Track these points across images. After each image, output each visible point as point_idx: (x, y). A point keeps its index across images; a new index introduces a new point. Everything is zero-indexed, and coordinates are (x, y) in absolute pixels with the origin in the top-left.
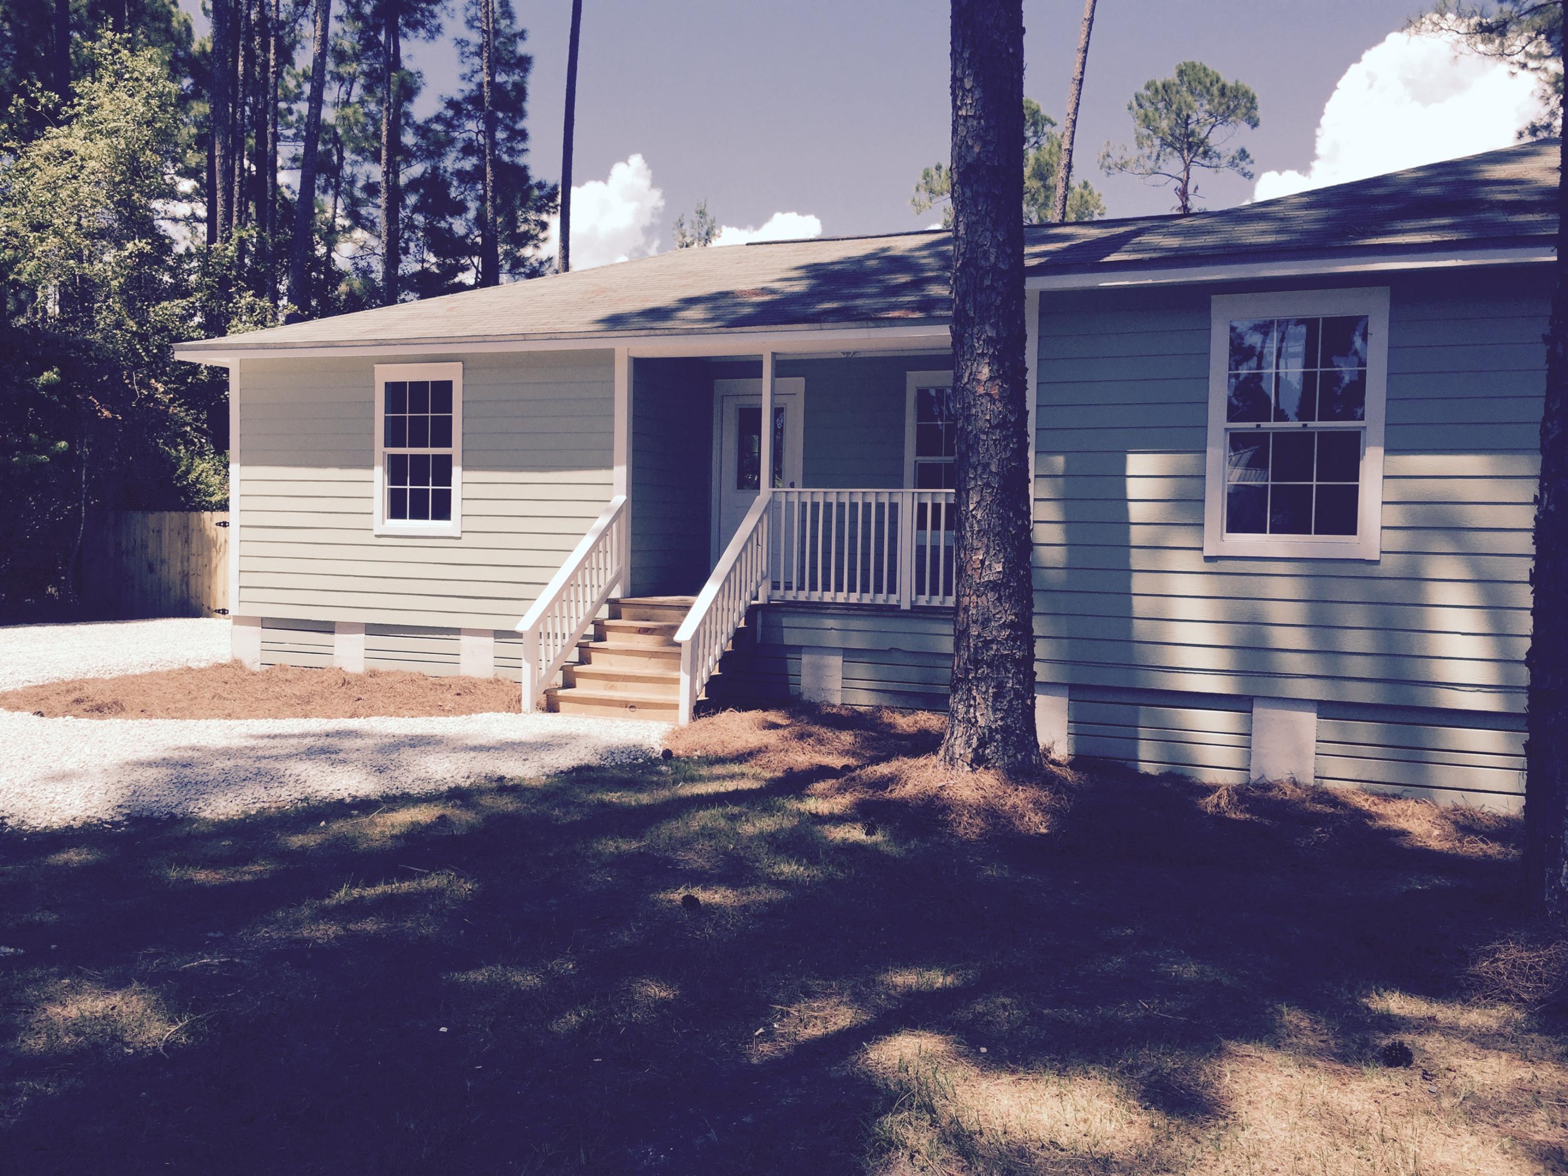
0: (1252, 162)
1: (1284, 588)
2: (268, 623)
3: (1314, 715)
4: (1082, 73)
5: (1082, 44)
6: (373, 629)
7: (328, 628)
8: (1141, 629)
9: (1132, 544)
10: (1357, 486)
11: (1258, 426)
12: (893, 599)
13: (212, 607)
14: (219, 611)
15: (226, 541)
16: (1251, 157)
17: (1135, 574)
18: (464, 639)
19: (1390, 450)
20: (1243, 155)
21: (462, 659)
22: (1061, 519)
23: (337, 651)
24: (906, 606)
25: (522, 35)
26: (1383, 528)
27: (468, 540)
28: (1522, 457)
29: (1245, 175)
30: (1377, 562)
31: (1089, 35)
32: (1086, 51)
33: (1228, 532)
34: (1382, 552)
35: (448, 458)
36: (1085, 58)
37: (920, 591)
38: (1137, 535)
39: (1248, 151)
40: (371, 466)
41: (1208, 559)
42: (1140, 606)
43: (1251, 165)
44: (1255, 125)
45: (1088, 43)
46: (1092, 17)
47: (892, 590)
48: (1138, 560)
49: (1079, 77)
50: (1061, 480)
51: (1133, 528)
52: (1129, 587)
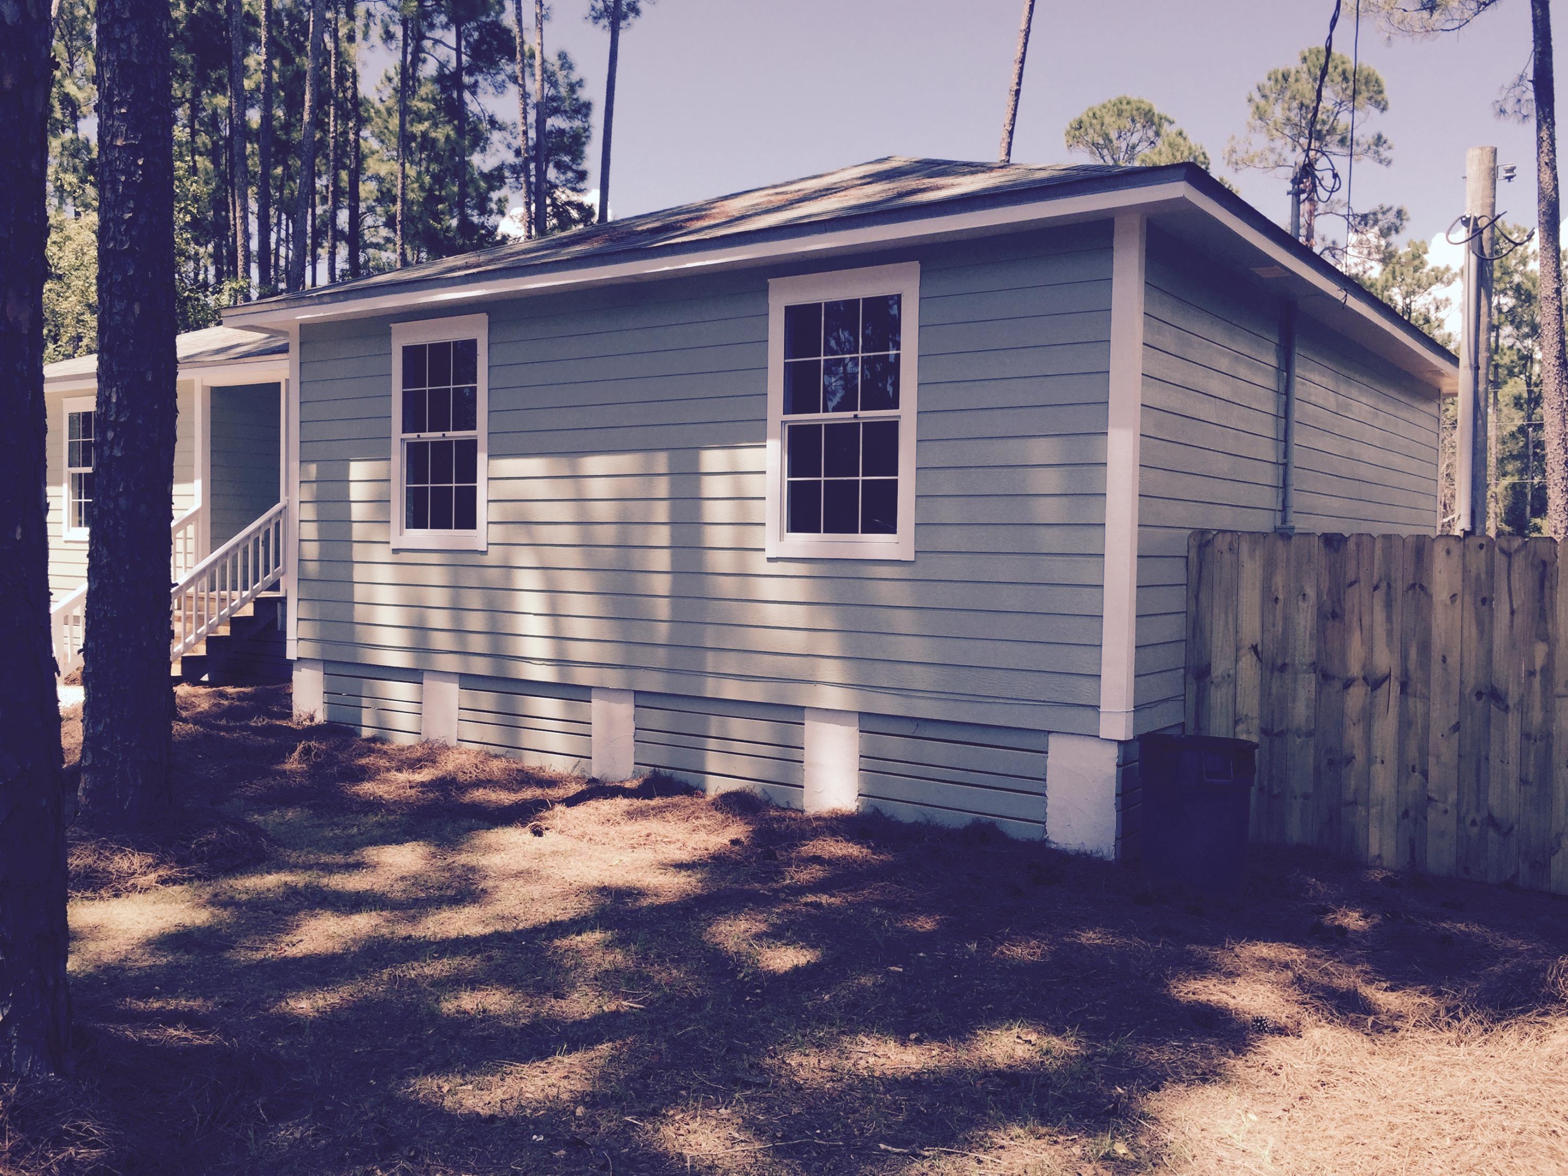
0: (1390, 148)
1: (437, 575)
3: (456, 686)
4: (1019, 84)
5: (1019, 55)
8: (360, 613)
9: (354, 539)
10: (475, 487)
11: (419, 436)
16: (1389, 142)
17: (356, 565)
19: (492, 455)
20: (1379, 140)
22: (315, 519)
25: (580, 83)
26: (488, 523)
28: (563, 459)
29: (1381, 162)
30: (484, 553)
31: (1025, 45)
32: (1022, 61)
33: (407, 528)
34: (488, 544)
36: (1022, 69)
38: (358, 532)
39: (1385, 136)
41: (396, 551)
42: (360, 593)
43: (1390, 151)
44: (1384, 109)
45: (1024, 54)
46: (1029, 27)
48: (358, 552)
49: (1015, 88)
50: (315, 485)
51: (355, 525)
52: (352, 577)
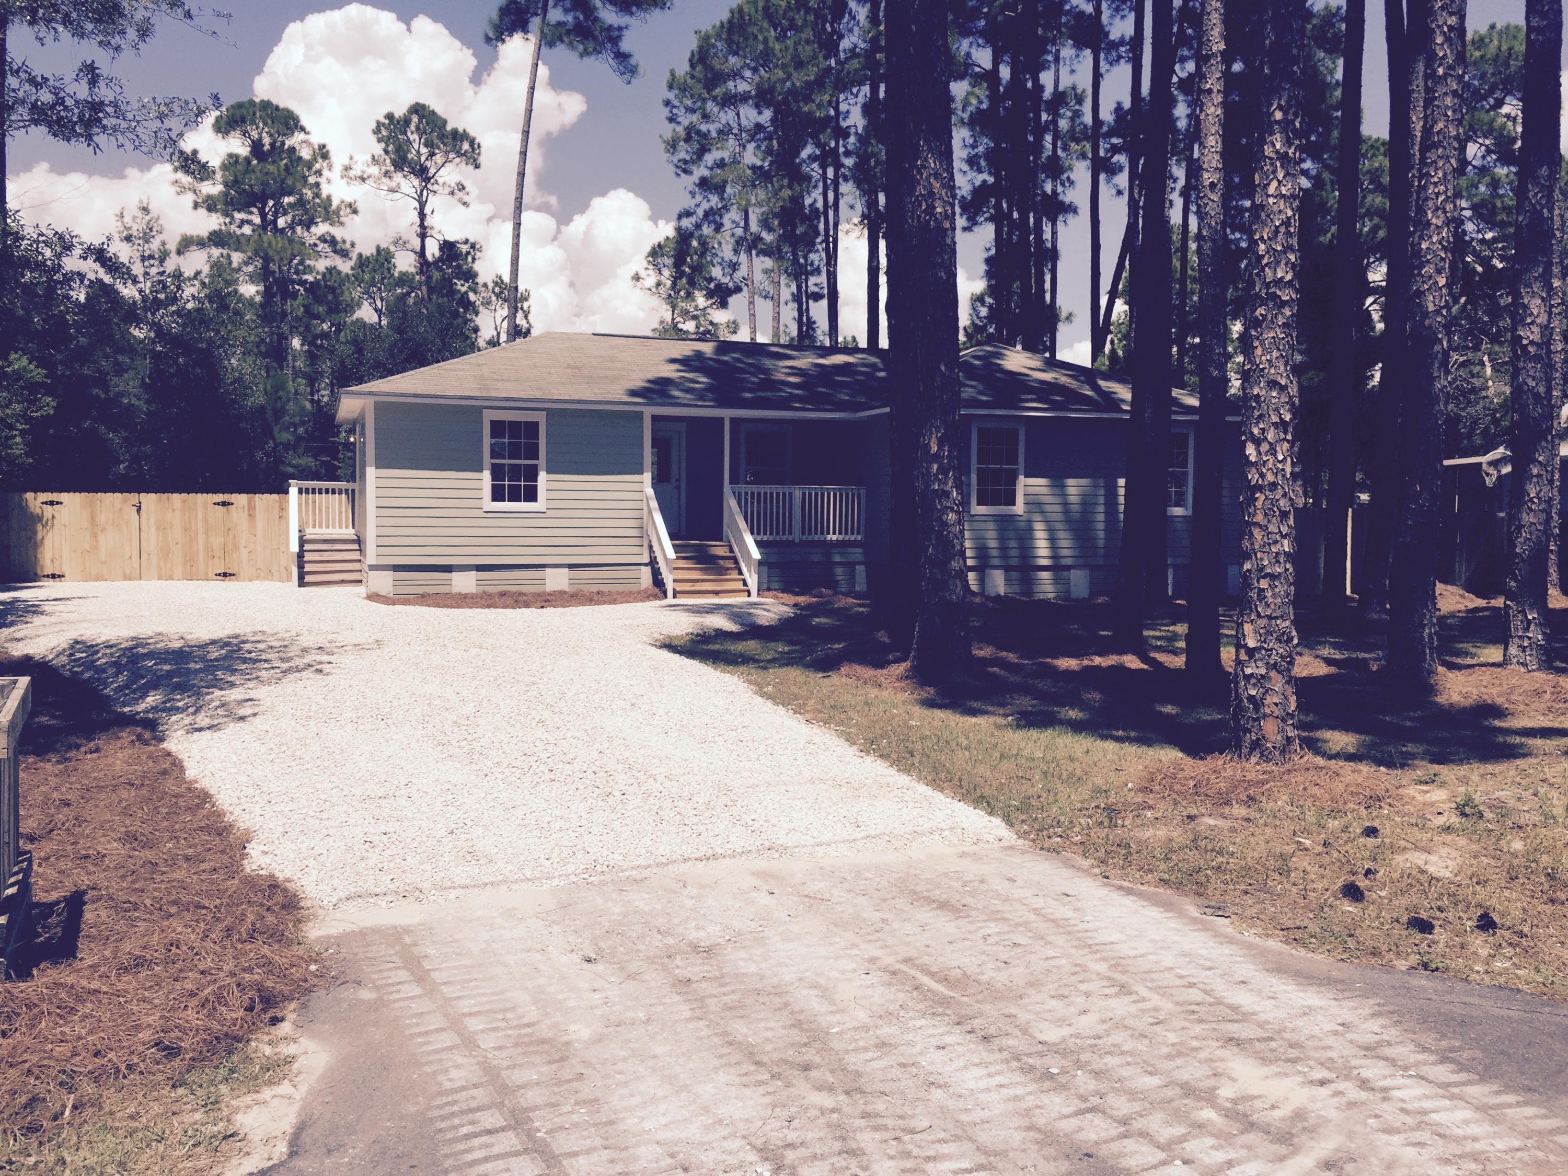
1: (991, 525)
2: (397, 568)
3: (1002, 571)
6: (480, 568)
7: (448, 569)
10: (1015, 489)
11: (987, 466)
12: (790, 538)
13: (39, 572)
14: (48, 576)
15: (53, 517)
18: (548, 570)
19: (1026, 476)
21: (547, 581)
23: (454, 583)
24: (797, 540)
26: (1024, 503)
27: (550, 513)
30: (1022, 516)
33: (977, 506)
34: (1024, 512)
35: (536, 466)
37: (803, 533)
40: (481, 471)
41: (971, 516)
47: (790, 533)
